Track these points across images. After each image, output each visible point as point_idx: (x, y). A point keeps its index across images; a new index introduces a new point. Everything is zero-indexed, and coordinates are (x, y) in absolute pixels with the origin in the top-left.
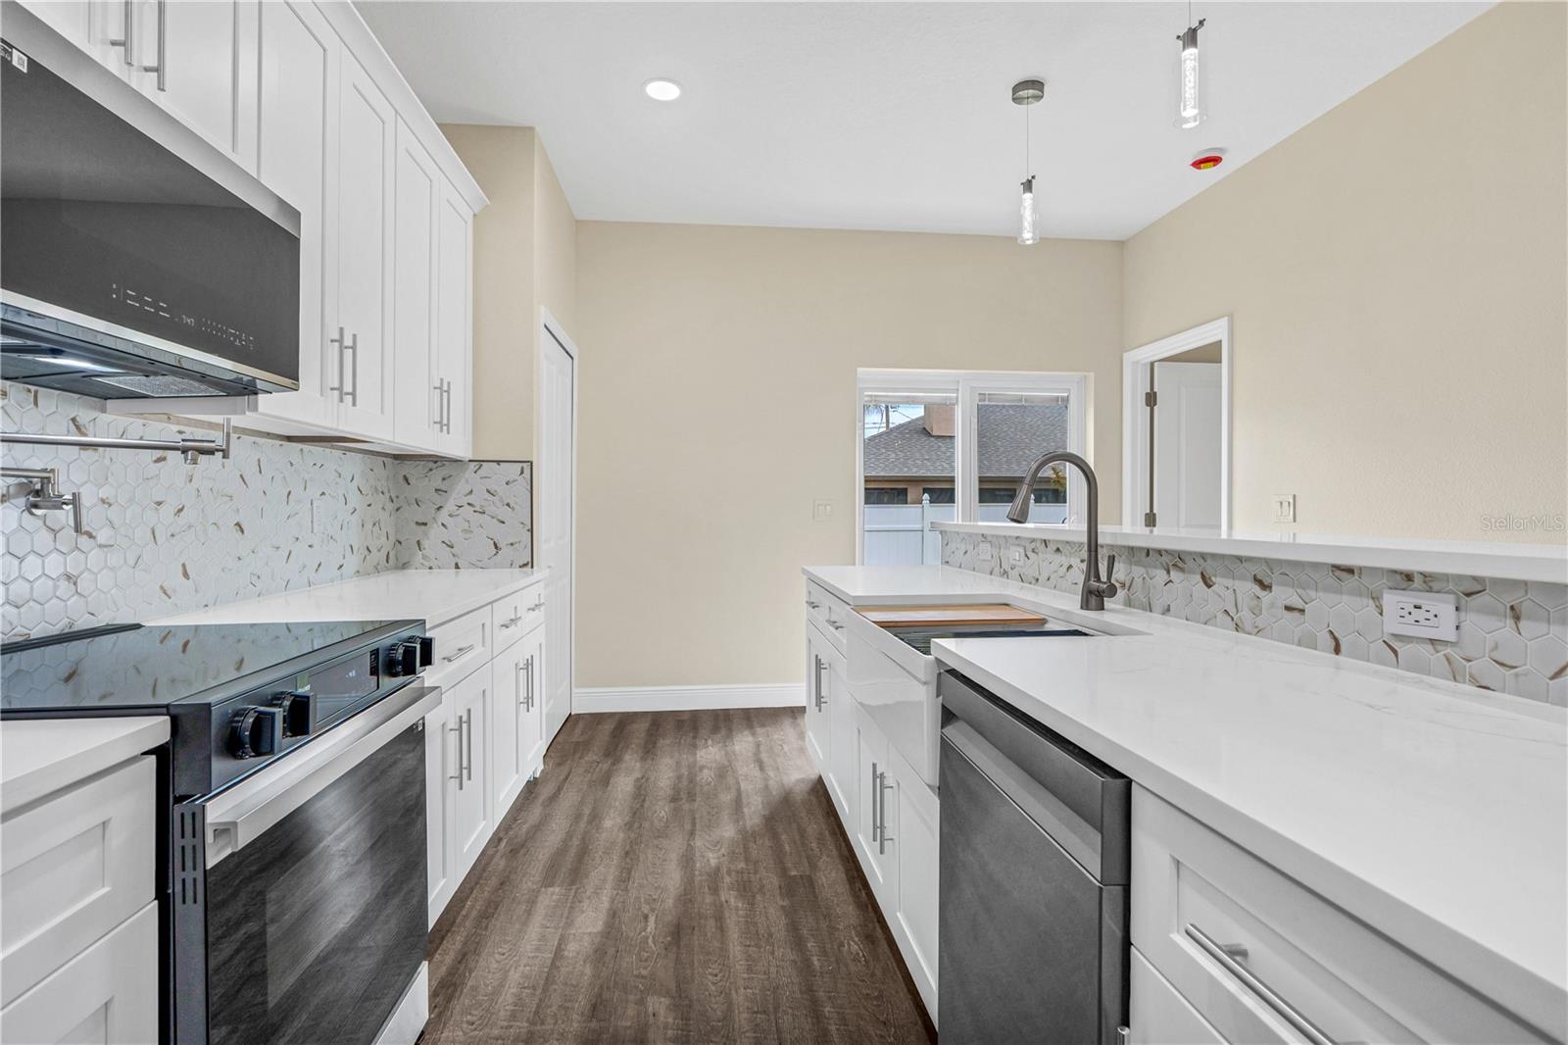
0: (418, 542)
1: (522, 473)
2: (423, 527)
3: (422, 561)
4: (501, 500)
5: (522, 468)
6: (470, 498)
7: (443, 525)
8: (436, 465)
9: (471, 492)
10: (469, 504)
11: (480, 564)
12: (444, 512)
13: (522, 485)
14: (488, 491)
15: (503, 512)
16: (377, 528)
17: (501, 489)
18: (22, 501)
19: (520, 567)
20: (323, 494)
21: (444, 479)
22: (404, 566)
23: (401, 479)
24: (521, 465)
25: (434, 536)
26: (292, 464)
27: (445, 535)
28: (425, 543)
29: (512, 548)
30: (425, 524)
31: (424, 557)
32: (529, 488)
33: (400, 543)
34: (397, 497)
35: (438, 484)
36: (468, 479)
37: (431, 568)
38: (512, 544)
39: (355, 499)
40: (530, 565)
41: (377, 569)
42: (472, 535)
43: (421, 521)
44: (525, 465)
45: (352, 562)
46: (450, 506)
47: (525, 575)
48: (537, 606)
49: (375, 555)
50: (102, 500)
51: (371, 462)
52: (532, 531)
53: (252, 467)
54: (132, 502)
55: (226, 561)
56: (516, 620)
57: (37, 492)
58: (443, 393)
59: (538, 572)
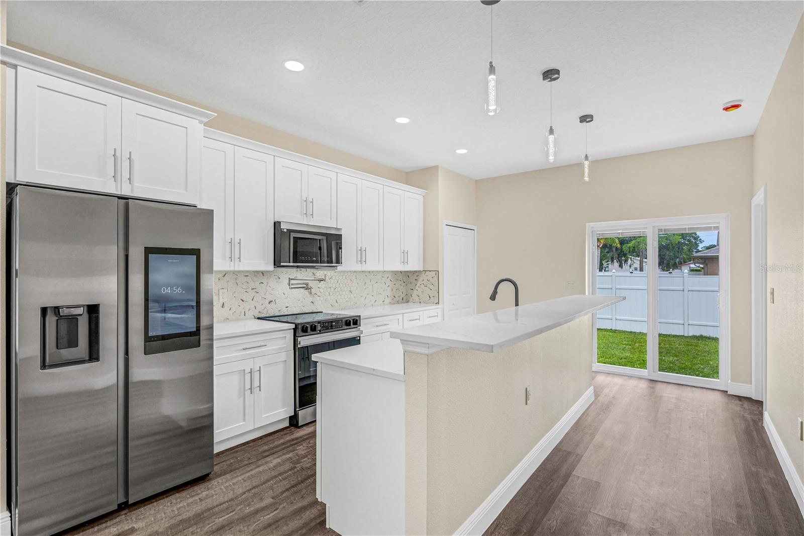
0: (411, 295)
1: (435, 274)
2: (412, 290)
4: (431, 282)
6: (423, 282)
7: (417, 290)
9: (423, 280)
10: (423, 284)
11: (426, 302)
12: (417, 286)
13: (436, 278)
14: (427, 280)
15: (432, 287)
16: (398, 290)
17: (431, 279)
18: (304, 288)
19: (435, 303)
20: (377, 282)
21: (417, 276)
22: (408, 302)
23: (407, 276)
25: (415, 293)
26: (365, 276)
27: (417, 293)
28: (413, 295)
29: (433, 297)
31: (412, 299)
32: (438, 279)
33: (407, 294)
34: (406, 281)
35: (415, 277)
36: (423, 277)
37: (414, 303)
39: (388, 283)
40: (437, 303)
41: (398, 302)
42: (423, 293)
43: (412, 288)
44: (437, 272)
45: (388, 300)
46: (418, 285)
47: (437, 306)
48: (435, 316)
49: (397, 298)
50: (319, 288)
51: (395, 273)
52: (438, 292)
53: (354, 277)
54: (325, 287)
55: (347, 299)
56: (419, 319)
57: (307, 287)
58: (405, 253)
59: (440, 306)
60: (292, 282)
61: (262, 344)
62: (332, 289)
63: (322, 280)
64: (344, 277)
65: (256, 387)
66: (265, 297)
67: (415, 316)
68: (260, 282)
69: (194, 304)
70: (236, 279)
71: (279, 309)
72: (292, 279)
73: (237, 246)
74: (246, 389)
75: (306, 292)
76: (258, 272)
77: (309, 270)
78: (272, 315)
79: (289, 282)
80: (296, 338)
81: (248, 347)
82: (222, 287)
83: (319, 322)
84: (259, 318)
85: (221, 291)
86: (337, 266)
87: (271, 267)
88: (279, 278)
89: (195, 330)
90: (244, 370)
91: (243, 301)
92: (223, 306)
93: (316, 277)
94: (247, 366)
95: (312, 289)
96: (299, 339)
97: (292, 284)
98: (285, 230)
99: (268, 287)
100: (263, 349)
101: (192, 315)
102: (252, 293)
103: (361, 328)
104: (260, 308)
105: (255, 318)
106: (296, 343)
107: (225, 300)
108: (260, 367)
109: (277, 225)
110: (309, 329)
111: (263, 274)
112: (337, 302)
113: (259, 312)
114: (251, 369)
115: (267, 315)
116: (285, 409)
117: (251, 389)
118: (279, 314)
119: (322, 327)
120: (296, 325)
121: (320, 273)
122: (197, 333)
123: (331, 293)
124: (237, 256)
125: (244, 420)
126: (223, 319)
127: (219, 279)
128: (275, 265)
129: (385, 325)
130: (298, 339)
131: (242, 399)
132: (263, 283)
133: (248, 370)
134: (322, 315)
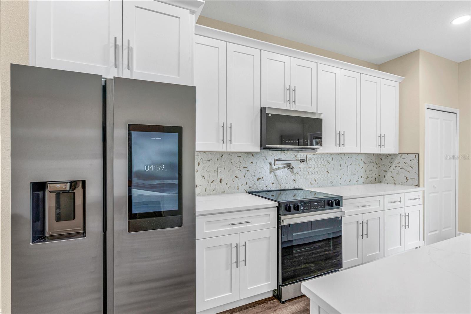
0: (384, 176)
1: (415, 157)
2: (386, 172)
3: (385, 181)
4: (409, 165)
5: (416, 156)
6: (399, 165)
7: (391, 172)
8: (389, 155)
9: (399, 163)
10: (399, 166)
11: (402, 184)
12: (391, 168)
13: (416, 161)
14: (404, 162)
15: (410, 169)
16: (371, 171)
17: (409, 162)
18: (287, 168)
19: (415, 186)
20: (351, 164)
21: (391, 159)
22: (380, 182)
23: (380, 159)
24: (415, 155)
25: (389, 175)
26: (342, 158)
27: (391, 174)
28: (386, 176)
29: (412, 180)
30: (386, 171)
31: (386, 180)
32: (418, 162)
33: (380, 176)
34: (379, 164)
35: (390, 160)
36: (399, 159)
37: (388, 183)
38: (412, 179)
39: (362, 164)
40: (418, 186)
41: (371, 182)
42: (399, 175)
43: (385, 170)
44: (416, 155)
45: (361, 180)
46: (393, 167)
47: (417, 189)
48: (416, 199)
49: (370, 179)
50: (299, 168)
51: (369, 155)
52: (419, 175)
53: (331, 159)
54: (305, 167)
55: (324, 178)
56: (400, 201)
57: (289, 167)
58: (382, 137)
59: (421, 188)
60: (277, 162)
61: (248, 220)
62: (311, 169)
63: (304, 161)
64: (322, 159)
65: (242, 261)
66: (254, 174)
67: (396, 197)
68: (250, 162)
69: (176, 182)
70: (231, 159)
71: (266, 185)
72: (277, 160)
73: (229, 130)
74: (233, 262)
75: (289, 172)
76: (249, 153)
77: (291, 152)
78: (260, 190)
79: (274, 162)
80: (280, 216)
81: (234, 222)
82: (220, 166)
83: (302, 202)
84: (249, 193)
85: (219, 169)
86: (317, 148)
87: (258, 149)
88: (266, 159)
89: (177, 208)
90: (231, 244)
91: (236, 177)
92: (221, 181)
93: (297, 158)
94: (234, 240)
95: (294, 169)
96: (283, 217)
97: (277, 165)
98: (270, 115)
99: (257, 166)
100: (248, 225)
101: (174, 194)
102: (244, 171)
103: (343, 209)
104: (250, 184)
105: (246, 192)
106: (280, 221)
107: (222, 176)
108: (245, 243)
109: (263, 110)
110: (292, 208)
111: (253, 155)
112: (315, 181)
113: (250, 187)
114: (237, 244)
115: (256, 190)
116: (270, 283)
117: (237, 262)
118: (266, 190)
119: (305, 207)
120: (279, 204)
121: (301, 156)
122: (179, 212)
123: (310, 173)
124: (229, 138)
125: (231, 291)
126: (221, 192)
127: (218, 159)
128: (261, 147)
129: (366, 206)
130: (281, 217)
131: (229, 271)
132: (253, 163)
133: (234, 245)
134: (303, 192)
